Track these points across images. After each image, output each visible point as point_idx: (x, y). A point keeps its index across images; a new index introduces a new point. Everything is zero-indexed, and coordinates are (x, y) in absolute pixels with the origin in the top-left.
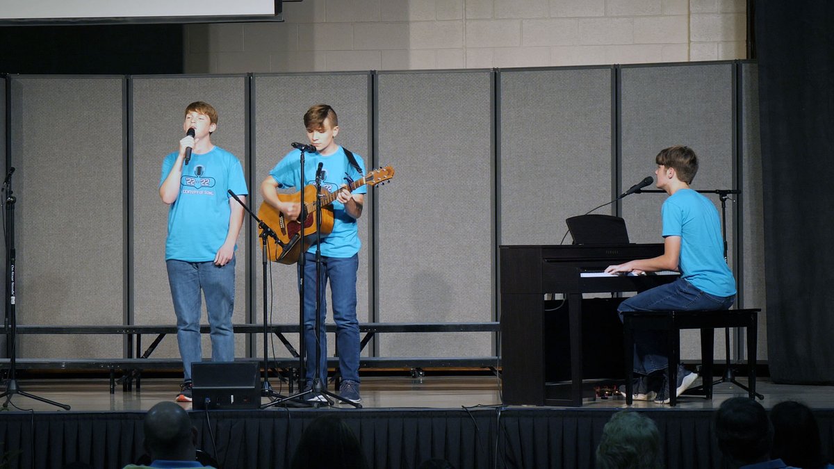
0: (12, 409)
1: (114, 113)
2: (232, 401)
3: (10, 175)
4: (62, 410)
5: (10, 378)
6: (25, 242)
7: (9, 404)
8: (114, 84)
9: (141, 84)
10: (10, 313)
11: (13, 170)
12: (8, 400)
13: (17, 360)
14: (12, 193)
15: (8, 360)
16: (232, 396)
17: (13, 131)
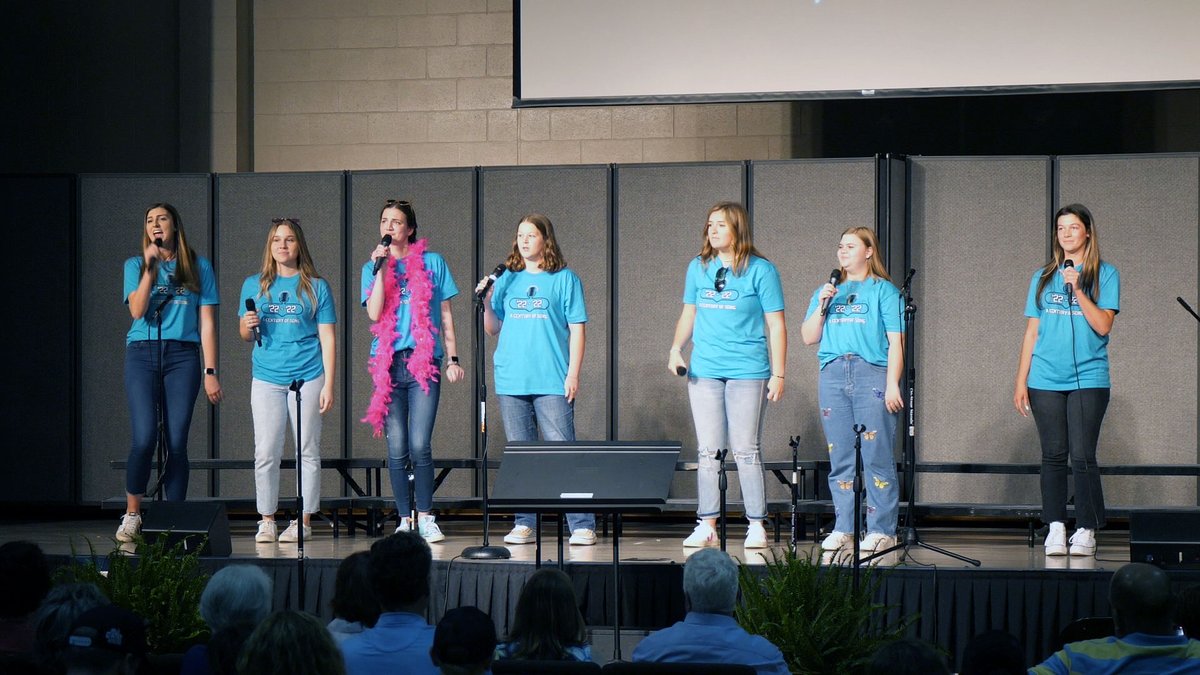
0: (910, 564)
1: (1036, 202)
2: (1181, 559)
3: (909, 279)
4: (972, 566)
5: (908, 525)
6: (926, 360)
7: (907, 557)
8: (1037, 165)
9: (1069, 165)
10: (908, 447)
11: (913, 272)
12: (906, 552)
13: (916, 504)
14: (912, 300)
15: (906, 504)
16: (1181, 554)
17: (913, 225)
